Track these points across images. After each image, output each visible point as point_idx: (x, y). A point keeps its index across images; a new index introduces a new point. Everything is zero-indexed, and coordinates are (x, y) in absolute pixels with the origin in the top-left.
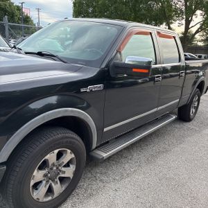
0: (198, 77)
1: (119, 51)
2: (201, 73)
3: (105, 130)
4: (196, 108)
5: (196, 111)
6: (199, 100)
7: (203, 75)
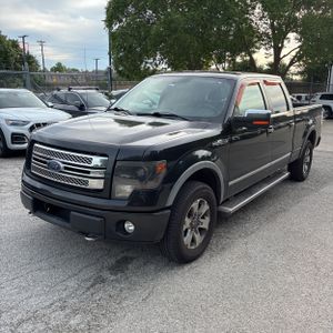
0: (308, 126)
1: (236, 106)
2: (311, 122)
3: (230, 183)
4: (309, 164)
5: (309, 167)
6: (311, 154)
7: (314, 123)
